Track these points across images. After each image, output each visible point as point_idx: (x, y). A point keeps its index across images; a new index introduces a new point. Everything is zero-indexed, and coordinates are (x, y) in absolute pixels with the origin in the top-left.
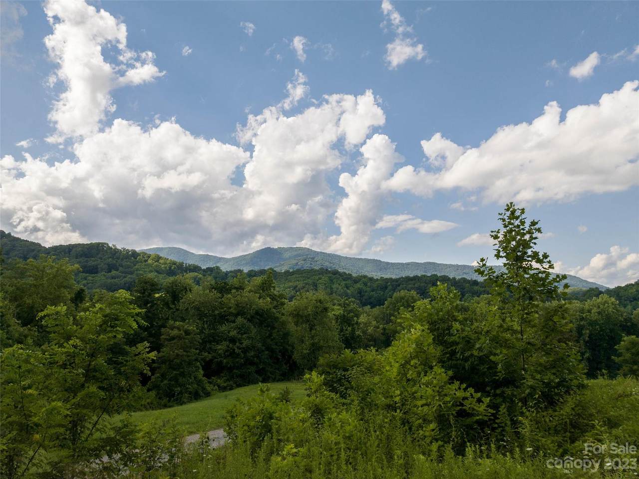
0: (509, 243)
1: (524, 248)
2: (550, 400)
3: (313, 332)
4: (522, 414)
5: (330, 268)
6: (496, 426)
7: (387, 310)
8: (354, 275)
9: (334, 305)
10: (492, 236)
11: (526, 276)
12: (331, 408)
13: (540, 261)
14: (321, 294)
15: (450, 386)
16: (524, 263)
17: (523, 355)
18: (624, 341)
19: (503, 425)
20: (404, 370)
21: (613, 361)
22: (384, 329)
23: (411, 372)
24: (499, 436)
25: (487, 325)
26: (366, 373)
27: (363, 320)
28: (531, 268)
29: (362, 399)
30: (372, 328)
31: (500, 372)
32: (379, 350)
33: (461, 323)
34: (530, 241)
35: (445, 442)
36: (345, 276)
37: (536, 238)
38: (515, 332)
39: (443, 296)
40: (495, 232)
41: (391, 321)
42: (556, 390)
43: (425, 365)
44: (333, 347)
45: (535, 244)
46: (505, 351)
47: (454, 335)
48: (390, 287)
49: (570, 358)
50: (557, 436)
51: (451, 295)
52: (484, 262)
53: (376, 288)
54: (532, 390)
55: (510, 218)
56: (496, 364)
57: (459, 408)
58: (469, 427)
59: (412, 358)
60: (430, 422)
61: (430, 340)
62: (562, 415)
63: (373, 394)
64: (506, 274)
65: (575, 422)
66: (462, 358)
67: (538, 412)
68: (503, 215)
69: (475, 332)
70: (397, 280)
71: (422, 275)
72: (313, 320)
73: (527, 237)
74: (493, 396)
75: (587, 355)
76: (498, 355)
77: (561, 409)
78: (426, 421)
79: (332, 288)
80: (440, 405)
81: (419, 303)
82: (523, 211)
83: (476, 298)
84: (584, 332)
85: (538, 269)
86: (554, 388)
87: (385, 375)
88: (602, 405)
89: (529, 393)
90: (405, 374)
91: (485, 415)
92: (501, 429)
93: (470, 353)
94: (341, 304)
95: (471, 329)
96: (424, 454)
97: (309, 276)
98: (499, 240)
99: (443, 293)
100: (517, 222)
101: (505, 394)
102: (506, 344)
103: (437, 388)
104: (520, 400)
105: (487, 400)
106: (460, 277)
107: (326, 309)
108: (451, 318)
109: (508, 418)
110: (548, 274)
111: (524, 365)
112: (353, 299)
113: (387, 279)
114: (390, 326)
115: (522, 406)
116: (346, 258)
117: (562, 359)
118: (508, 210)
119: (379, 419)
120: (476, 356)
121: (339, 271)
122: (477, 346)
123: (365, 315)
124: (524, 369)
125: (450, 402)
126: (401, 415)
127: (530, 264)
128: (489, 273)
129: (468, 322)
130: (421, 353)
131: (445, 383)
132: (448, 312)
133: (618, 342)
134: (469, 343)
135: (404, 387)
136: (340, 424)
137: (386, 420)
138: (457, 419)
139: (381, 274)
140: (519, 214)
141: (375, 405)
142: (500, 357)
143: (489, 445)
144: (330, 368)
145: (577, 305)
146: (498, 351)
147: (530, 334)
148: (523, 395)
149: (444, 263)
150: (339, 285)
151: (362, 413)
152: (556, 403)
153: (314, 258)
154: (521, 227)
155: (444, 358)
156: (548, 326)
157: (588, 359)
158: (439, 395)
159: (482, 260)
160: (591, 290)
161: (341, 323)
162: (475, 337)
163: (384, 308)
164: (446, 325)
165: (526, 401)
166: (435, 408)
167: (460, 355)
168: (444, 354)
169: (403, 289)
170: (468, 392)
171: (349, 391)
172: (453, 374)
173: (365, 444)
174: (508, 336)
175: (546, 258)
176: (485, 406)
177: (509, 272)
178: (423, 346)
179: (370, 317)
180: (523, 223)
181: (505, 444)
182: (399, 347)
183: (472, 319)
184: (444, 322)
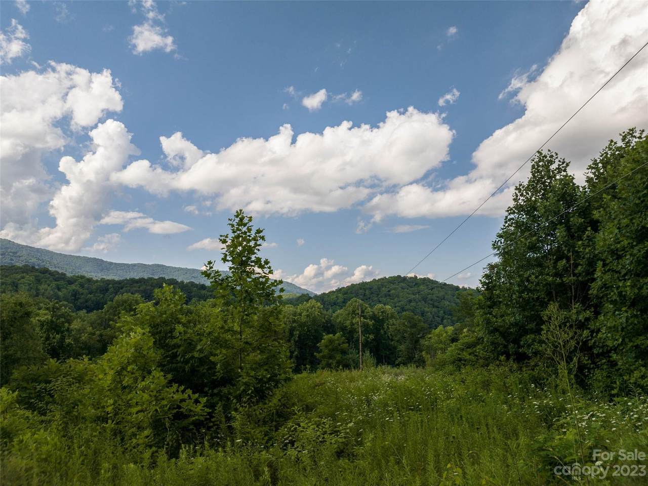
0: (236, 247)
1: (249, 253)
2: (261, 394)
3: (8, 341)
4: (236, 410)
5: (38, 265)
6: (212, 424)
7: (106, 315)
8: (69, 275)
9: (39, 309)
10: (221, 240)
11: (249, 280)
12: (24, 430)
13: (261, 267)
14: (23, 296)
15: (168, 390)
16: (248, 268)
17: (241, 354)
18: (324, 339)
19: (218, 423)
20: (120, 378)
21: (315, 356)
22: (101, 335)
23: (127, 379)
24: (213, 434)
25: (210, 326)
26: (73, 383)
27: (76, 327)
28: (253, 272)
29: (67, 413)
30: (86, 335)
31: (219, 372)
32: (93, 359)
33: (184, 325)
34: (254, 247)
35: (159, 447)
36: (57, 276)
37: (260, 245)
38: (235, 333)
39: (168, 298)
40: (224, 236)
41: (109, 326)
42: (267, 386)
43: (143, 370)
44: (35, 359)
45: (259, 250)
46: (224, 351)
47: (177, 338)
48: (111, 290)
49: (280, 355)
50: (265, 427)
51: (177, 297)
52: (211, 265)
53: (95, 290)
54: (247, 386)
55: (238, 224)
56: (215, 364)
57: (175, 411)
58: (185, 429)
59: (129, 363)
60: (144, 429)
61: (151, 344)
62: (270, 407)
63: (80, 407)
64: (231, 277)
65: (281, 412)
66: (183, 360)
67: (250, 407)
68: (233, 220)
69: (198, 334)
70: (119, 282)
71: (149, 278)
72: (9, 326)
73: (252, 244)
74: (210, 396)
75: (296, 353)
76: (218, 356)
77: (270, 401)
78: (140, 428)
79: (37, 289)
80: (156, 410)
81: (141, 305)
82: (250, 219)
83: (202, 302)
84: (295, 333)
85: (259, 273)
86: (266, 383)
87: (97, 385)
88: (302, 394)
89: (243, 389)
90: (121, 382)
91: (202, 416)
92: (216, 427)
93: (191, 355)
94: (49, 307)
95: (194, 331)
96: (135, 463)
97: (7, 274)
98: (227, 244)
99: (168, 295)
100: (244, 229)
101: (222, 392)
102: (225, 344)
103: (155, 393)
104: (235, 397)
105: (204, 400)
106: (188, 281)
107: (28, 314)
108: (175, 320)
109: (223, 415)
110: (268, 279)
111: (241, 364)
112: (65, 303)
113: (108, 280)
114: (108, 332)
115: (237, 403)
116: (61, 254)
117: (274, 356)
118: (237, 216)
119: (86, 434)
120: (196, 358)
121: (50, 269)
122: (199, 347)
123: (79, 320)
124: (241, 368)
125: (167, 405)
126: (113, 426)
127: (253, 269)
128: (215, 276)
129: (192, 324)
130: (139, 357)
131: (163, 387)
132: (172, 314)
133: (319, 340)
134: (190, 345)
135: (118, 396)
136: (35, 445)
137: (94, 434)
138: (173, 422)
139: (102, 275)
140: (247, 221)
141: (83, 418)
142: (219, 357)
143: (203, 443)
144: (28, 383)
145: (291, 309)
146: (218, 352)
147: (247, 334)
148: (238, 392)
149: (173, 266)
150: (49, 286)
151: (65, 428)
152: (266, 397)
153: (16, 253)
154: (248, 234)
155: (165, 362)
156: (264, 327)
157: (297, 357)
158: (156, 400)
159: (210, 263)
160: (303, 295)
161: (48, 330)
162: (197, 339)
163: (102, 312)
164: (169, 327)
165: (241, 398)
166: (151, 414)
167: (181, 358)
168: (164, 358)
169: (127, 292)
170: (186, 393)
171: (50, 406)
172: (172, 377)
173: (66, 463)
174: (228, 336)
175: (267, 264)
176: (202, 405)
177: (234, 275)
178: (143, 351)
179: (86, 322)
180: (249, 230)
181: (219, 440)
182: (115, 352)
183: (195, 321)
184: (166, 325)
